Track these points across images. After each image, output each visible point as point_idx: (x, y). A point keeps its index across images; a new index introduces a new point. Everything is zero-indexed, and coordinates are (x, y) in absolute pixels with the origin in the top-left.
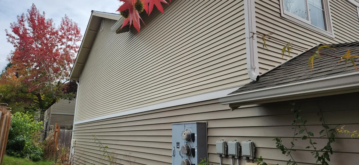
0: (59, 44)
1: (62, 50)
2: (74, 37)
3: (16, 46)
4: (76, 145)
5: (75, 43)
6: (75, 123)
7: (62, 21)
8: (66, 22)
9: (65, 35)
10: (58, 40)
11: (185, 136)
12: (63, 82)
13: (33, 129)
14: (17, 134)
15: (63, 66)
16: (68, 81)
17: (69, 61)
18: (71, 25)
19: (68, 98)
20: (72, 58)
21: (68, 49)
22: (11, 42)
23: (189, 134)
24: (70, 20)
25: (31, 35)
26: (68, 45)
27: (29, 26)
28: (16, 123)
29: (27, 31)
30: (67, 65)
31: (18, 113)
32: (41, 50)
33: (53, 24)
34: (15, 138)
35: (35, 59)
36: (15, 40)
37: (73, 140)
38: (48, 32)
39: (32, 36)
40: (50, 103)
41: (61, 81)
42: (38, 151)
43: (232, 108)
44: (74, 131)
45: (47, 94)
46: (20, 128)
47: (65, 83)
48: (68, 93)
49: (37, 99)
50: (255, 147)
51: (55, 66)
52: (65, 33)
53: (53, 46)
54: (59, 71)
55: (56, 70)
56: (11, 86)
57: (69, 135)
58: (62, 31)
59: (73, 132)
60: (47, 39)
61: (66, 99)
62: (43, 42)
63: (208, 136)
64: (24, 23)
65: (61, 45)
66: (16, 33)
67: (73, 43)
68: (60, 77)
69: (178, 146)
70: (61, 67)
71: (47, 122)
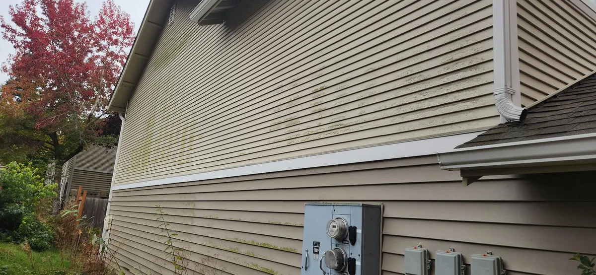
0: (94, 49)
1: (99, 60)
2: (121, 39)
3: (19, 46)
4: (113, 227)
5: (123, 49)
6: (114, 187)
7: (102, 9)
8: (108, 11)
9: (106, 33)
10: (92, 41)
11: (334, 232)
12: (97, 116)
13: (38, 195)
14: (10, 201)
15: (99, 88)
16: (107, 116)
17: (111, 80)
18: (118, 17)
19: (105, 145)
20: (116, 75)
21: (109, 59)
22: (9, 40)
23: (343, 227)
24: (117, 7)
25: (47, 29)
26: (110, 51)
27: (43, 13)
28: (8, 180)
29: (40, 21)
30: (107, 87)
31: (14, 163)
32: (62, 56)
33: (86, 12)
34: (5, 207)
35: (50, 73)
36: (16, 36)
37: (108, 218)
38: (76, 26)
39: (47, 31)
40: (73, 151)
41: (94, 114)
42: (45, 233)
43: (466, 179)
44: (110, 202)
45: (68, 135)
46: (16, 191)
47: (101, 118)
48: (106, 136)
49: (51, 141)
50: (507, 270)
51: (85, 87)
52: (106, 30)
53: (85, 51)
54: (92, 97)
55: (87, 95)
56: (6, 116)
57: (102, 209)
58: (102, 26)
59: (109, 204)
60: (73, 39)
61: (101, 145)
62: (67, 44)
63: (383, 235)
64: (35, 7)
65: (98, 51)
66: (18, 24)
67: (118, 49)
68: (93, 107)
69: (316, 250)
70: (95, 89)
71: (67, 183)
